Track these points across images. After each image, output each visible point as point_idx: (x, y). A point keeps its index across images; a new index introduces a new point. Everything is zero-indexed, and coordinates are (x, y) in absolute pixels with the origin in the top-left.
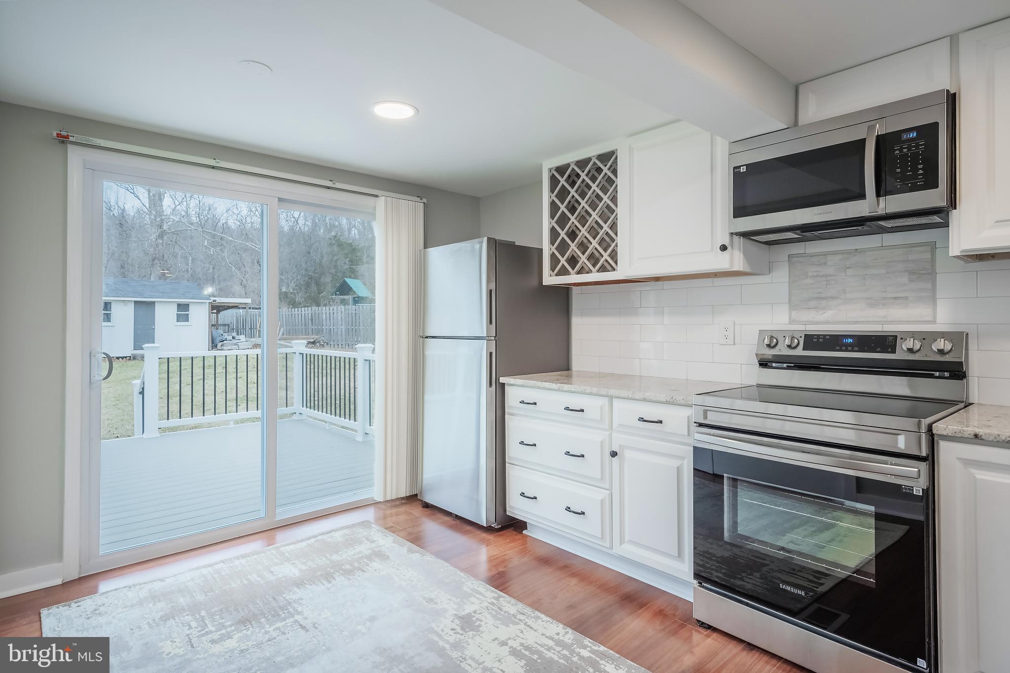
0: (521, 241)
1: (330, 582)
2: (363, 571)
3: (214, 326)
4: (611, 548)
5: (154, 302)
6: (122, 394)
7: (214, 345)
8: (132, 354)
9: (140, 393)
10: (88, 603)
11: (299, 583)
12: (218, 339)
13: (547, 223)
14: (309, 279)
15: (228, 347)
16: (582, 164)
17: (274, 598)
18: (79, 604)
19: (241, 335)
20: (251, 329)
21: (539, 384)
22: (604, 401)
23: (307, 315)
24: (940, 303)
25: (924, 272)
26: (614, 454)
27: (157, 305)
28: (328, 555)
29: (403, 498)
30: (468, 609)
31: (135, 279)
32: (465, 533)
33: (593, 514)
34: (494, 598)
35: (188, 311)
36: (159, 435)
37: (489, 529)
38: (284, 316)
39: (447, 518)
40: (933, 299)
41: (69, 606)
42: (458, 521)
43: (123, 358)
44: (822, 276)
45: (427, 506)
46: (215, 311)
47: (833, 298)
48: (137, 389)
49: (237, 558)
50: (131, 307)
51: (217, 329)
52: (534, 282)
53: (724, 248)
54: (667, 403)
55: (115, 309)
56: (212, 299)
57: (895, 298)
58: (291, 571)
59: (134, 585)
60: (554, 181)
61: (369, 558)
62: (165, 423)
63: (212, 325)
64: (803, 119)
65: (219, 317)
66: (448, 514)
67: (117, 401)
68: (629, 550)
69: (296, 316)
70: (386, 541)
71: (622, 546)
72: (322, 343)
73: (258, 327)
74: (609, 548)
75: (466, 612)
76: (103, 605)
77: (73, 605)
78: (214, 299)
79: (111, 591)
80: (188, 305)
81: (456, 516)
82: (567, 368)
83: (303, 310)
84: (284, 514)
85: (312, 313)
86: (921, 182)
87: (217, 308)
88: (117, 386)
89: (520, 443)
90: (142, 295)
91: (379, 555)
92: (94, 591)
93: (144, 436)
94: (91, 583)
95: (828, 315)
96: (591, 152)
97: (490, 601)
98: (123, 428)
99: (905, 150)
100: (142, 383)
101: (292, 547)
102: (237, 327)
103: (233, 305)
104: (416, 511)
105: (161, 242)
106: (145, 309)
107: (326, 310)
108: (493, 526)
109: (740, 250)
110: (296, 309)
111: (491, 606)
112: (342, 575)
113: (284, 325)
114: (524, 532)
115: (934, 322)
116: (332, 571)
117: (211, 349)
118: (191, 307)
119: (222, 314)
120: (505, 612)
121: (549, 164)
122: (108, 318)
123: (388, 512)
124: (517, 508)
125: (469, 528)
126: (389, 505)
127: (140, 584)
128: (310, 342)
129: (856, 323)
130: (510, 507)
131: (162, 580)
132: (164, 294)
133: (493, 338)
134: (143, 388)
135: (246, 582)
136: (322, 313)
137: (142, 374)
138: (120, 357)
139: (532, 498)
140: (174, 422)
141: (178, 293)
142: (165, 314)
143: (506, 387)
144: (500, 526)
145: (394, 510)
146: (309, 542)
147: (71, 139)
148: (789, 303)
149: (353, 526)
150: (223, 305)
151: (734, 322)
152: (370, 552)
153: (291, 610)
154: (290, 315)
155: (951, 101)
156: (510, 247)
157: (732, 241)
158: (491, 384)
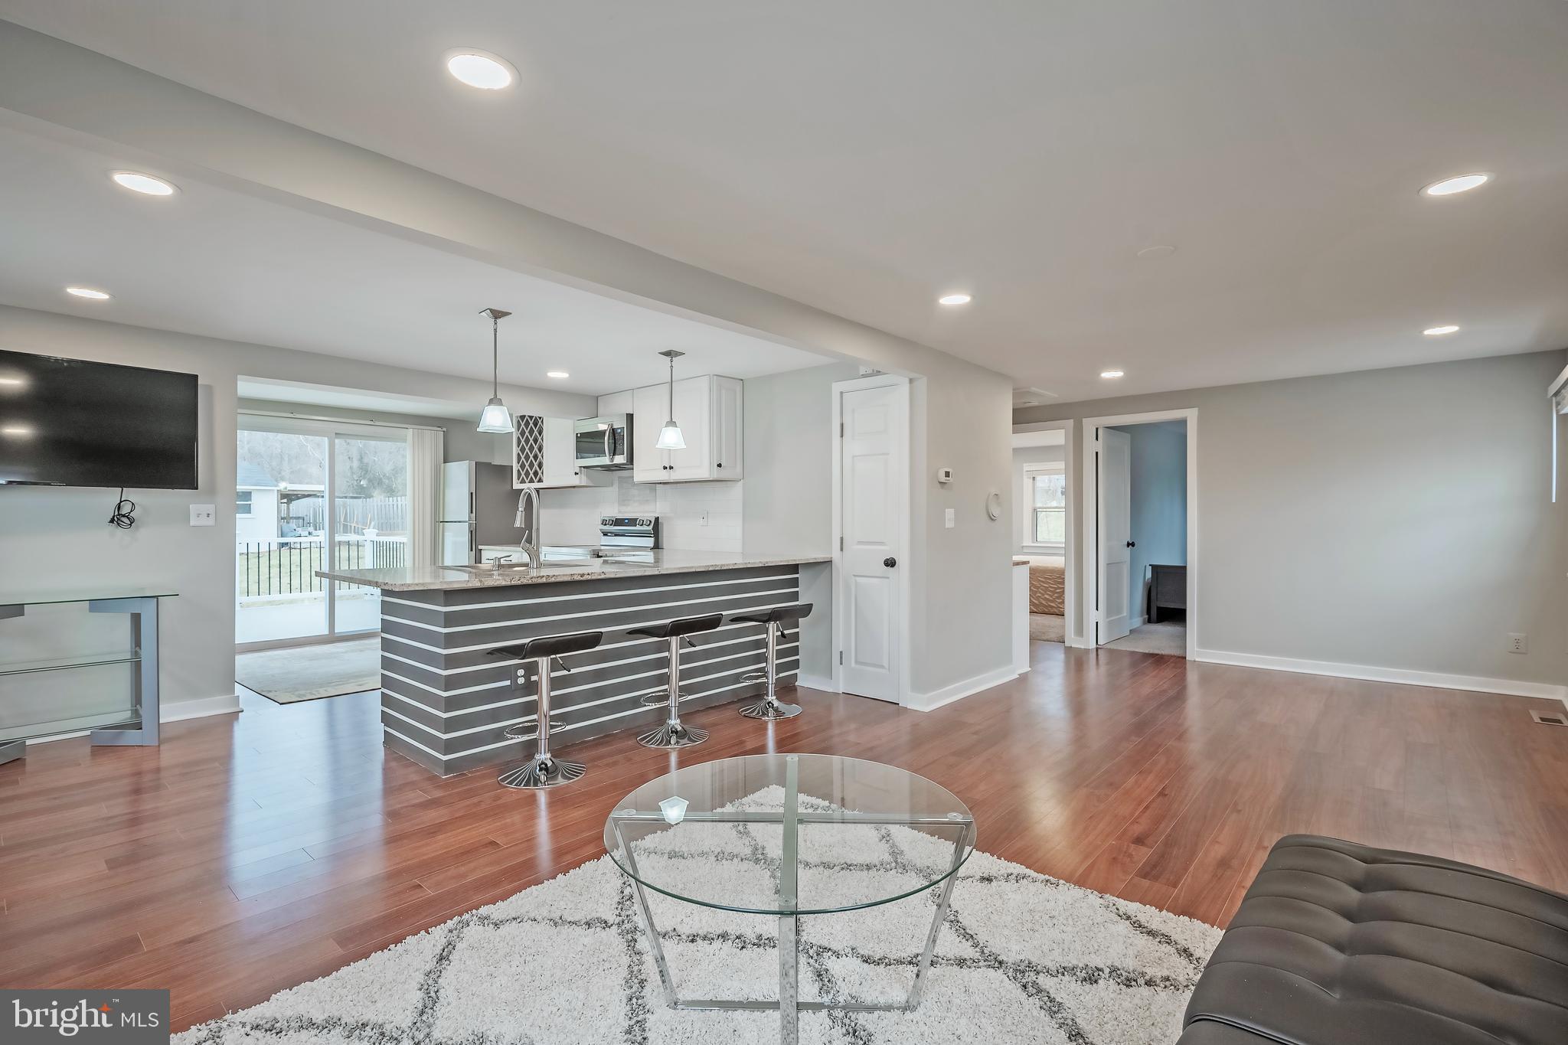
0: (497, 461)
3: (284, 519)
12: (290, 535)
13: (515, 450)
16: (531, 417)
19: (320, 529)
23: (403, 505)
24: (658, 503)
25: (653, 489)
35: (251, 500)
40: (647, 501)
44: (627, 489)
46: (285, 500)
47: (630, 500)
51: (288, 523)
52: (508, 487)
53: (576, 474)
56: (282, 485)
60: (519, 424)
63: (282, 518)
64: (599, 414)
65: (291, 508)
73: (342, 520)
78: (284, 485)
80: (251, 492)
86: (622, 452)
87: (288, 497)
95: (629, 508)
96: (534, 413)
102: (315, 520)
103: (309, 493)
109: (583, 475)
115: (650, 512)
118: (254, 496)
119: (294, 504)
121: (516, 413)
129: (636, 512)
133: (473, 522)
143: (481, 550)
148: (618, 502)
150: (295, 493)
151: (594, 512)
154: (383, 506)
155: (630, 417)
156: (488, 466)
157: (581, 471)
158: (472, 550)
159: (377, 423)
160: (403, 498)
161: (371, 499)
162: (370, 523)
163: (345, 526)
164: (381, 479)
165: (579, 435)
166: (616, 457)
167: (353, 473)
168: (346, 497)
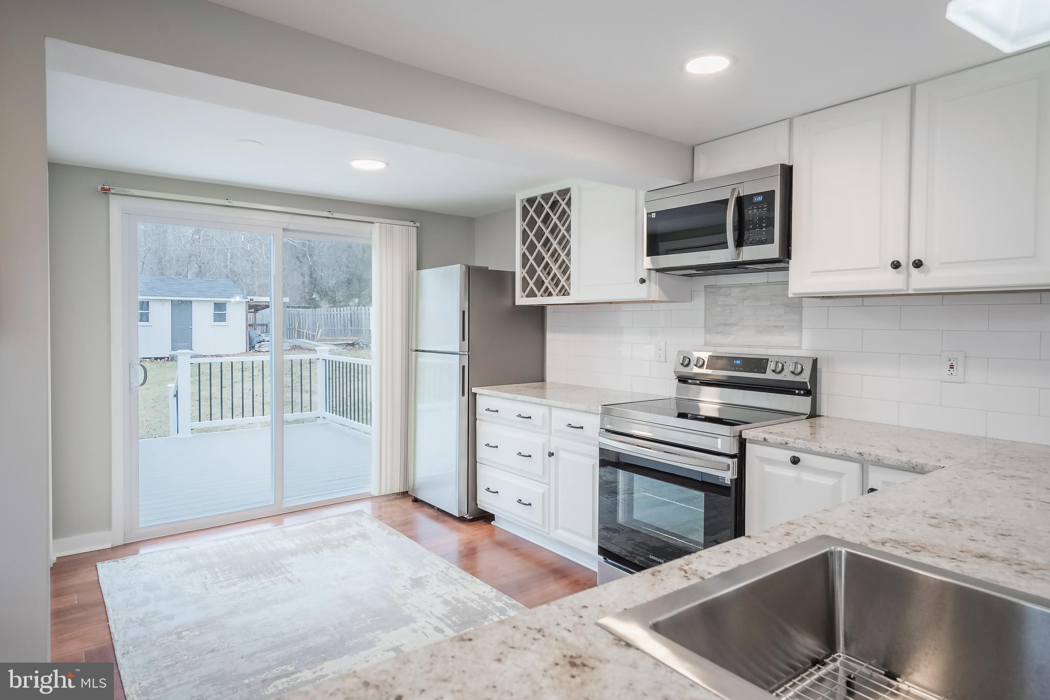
0: (494, 265)
1: (317, 553)
2: (347, 547)
3: (252, 326)
4: (549, 533)
5: (191, 302)
6: (160, 395)
7: (251, 346)
8: (170, 355)
9: (175, 396)
10: (131, 560)
11: (293, 553)
12: (256, 340)
13: (519, 249)
14: (351, 275)
15: (266, 349)
16: (546, 197)
17: (272, 562)
18: (125, 561)
20: (289, 329)
21: (500, 394)
22: (545, 410)
23: (346, 315)
24: (804, 332)
25: (794, 306)
26: (551, 454)
27: (193, 304)
28: (321, 535)
29: (398, 494)
30: (422, 574)
31: (172, 277)
32: (443, 522)
33: (537, 505)
34: (445, 568)
35: (225, 310)
36: (191, 436)
37: (461, 519)
38: (323, 315)
39: (430, 511)
40: (800, 328)
41: (118, 562)
42: (440, 513)
43: (161, 359)
44: (727, 305)
45: (416, 500)
46: (253, 310)
47: (734, 324)
48: (172, 392)
49: (248, 534)
50: (168, 306)
51: (255, 329)
52: (508, 302)
53: (643, 281)
54: (586, 412)
55: (153, 309)
56: (250, 298)
57: (776, 327)
58: (289, 544)
59: (165, 550)
60: (525, 211)
61: (354, 538)
62: (197, 425)
63: (250, 325)
64: (697, 177)
65: (257, 317)
66: (432, 507)
67: (155, 403)
68: (561, 534)
69: (335, 316)
70: (372, 527)
71: (557, 532)
72: (362, 345)
73: (297, 327)
74: (548, 533)
75: (419, 576)
76: (142, 562)
77: (120, 561)
78: (251, 297)
79: (148, 553)
80: (225, 304)
81: (438, 509)
82: (543, 380)
83: (342, 310)
84: (290, 502)
85: (351, 314)
86: (764, 237)
87: (254, 308)
88: (155, 387)
89: (486, 445)
90: (178, 293)
91: (364, 536)
92: (136, 552)
93: (179, 436)
94: (134, 548)
95: (730, 339)
96: (553, 187)
97: (440, 570)
98: (161, 429)
99: (755, 211)
100: (176, 386)
101: (294, 528)
104: (408, 504)
105: (198, 237)
106: (182, 309)
107: (365, 310)
108: (465, 516)
109: (656, 283)
110: (335, 309)
111: (441, 573)
112: (329, 548)
113: (323, 325)
114: (492, 523)
115: (800, 348)
116: (322, 545)
117: (248, 350)
118: (228, 307)
119: (260, 314)
120: (450, 577)
121: (522, 196)
122: (144, 318)
123: (383, 504)
124: (486, 502)
125: (447, 518)
126: (385, 499)
127: (171, 549)
128: (349, 344)
129: (749, 346)
130: (480, 501)
131: (188, 548)
132: (200, 293)
133: (467, 353)
134: (177, 391)
135: (252, 551)
136: (362, 313)
137: (176, 377)
138: (158, 358)
139: (494, 493)
140: (206, 423)
141: (215, 292)
142: (202, 313)
143: (477, 396)
144: (472, 517)
145: (388, 503)
146: (308, 525)
147: (112, 191)
148: (705, 327)
149: (348, 514)
150: (260, 304)
151: (666, 343)
152: (356, 533)
153: (283, 570)
154: (329, 315)
155: (787, 172)
156: (484, 271)
157: (649, 275)
158: (463, 394)
159: (336, 215)
160: (345, 308)
161: (319, 309)
162: (319, 330)
163: (299, 332)
164: (326, 292)
165: (654, 215)
166: (745, 249)
167: (305, 287)
168: (299, 307)
